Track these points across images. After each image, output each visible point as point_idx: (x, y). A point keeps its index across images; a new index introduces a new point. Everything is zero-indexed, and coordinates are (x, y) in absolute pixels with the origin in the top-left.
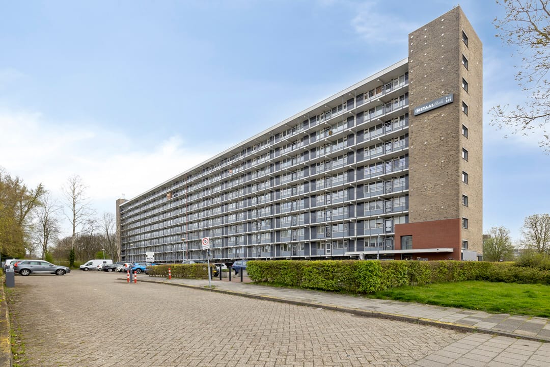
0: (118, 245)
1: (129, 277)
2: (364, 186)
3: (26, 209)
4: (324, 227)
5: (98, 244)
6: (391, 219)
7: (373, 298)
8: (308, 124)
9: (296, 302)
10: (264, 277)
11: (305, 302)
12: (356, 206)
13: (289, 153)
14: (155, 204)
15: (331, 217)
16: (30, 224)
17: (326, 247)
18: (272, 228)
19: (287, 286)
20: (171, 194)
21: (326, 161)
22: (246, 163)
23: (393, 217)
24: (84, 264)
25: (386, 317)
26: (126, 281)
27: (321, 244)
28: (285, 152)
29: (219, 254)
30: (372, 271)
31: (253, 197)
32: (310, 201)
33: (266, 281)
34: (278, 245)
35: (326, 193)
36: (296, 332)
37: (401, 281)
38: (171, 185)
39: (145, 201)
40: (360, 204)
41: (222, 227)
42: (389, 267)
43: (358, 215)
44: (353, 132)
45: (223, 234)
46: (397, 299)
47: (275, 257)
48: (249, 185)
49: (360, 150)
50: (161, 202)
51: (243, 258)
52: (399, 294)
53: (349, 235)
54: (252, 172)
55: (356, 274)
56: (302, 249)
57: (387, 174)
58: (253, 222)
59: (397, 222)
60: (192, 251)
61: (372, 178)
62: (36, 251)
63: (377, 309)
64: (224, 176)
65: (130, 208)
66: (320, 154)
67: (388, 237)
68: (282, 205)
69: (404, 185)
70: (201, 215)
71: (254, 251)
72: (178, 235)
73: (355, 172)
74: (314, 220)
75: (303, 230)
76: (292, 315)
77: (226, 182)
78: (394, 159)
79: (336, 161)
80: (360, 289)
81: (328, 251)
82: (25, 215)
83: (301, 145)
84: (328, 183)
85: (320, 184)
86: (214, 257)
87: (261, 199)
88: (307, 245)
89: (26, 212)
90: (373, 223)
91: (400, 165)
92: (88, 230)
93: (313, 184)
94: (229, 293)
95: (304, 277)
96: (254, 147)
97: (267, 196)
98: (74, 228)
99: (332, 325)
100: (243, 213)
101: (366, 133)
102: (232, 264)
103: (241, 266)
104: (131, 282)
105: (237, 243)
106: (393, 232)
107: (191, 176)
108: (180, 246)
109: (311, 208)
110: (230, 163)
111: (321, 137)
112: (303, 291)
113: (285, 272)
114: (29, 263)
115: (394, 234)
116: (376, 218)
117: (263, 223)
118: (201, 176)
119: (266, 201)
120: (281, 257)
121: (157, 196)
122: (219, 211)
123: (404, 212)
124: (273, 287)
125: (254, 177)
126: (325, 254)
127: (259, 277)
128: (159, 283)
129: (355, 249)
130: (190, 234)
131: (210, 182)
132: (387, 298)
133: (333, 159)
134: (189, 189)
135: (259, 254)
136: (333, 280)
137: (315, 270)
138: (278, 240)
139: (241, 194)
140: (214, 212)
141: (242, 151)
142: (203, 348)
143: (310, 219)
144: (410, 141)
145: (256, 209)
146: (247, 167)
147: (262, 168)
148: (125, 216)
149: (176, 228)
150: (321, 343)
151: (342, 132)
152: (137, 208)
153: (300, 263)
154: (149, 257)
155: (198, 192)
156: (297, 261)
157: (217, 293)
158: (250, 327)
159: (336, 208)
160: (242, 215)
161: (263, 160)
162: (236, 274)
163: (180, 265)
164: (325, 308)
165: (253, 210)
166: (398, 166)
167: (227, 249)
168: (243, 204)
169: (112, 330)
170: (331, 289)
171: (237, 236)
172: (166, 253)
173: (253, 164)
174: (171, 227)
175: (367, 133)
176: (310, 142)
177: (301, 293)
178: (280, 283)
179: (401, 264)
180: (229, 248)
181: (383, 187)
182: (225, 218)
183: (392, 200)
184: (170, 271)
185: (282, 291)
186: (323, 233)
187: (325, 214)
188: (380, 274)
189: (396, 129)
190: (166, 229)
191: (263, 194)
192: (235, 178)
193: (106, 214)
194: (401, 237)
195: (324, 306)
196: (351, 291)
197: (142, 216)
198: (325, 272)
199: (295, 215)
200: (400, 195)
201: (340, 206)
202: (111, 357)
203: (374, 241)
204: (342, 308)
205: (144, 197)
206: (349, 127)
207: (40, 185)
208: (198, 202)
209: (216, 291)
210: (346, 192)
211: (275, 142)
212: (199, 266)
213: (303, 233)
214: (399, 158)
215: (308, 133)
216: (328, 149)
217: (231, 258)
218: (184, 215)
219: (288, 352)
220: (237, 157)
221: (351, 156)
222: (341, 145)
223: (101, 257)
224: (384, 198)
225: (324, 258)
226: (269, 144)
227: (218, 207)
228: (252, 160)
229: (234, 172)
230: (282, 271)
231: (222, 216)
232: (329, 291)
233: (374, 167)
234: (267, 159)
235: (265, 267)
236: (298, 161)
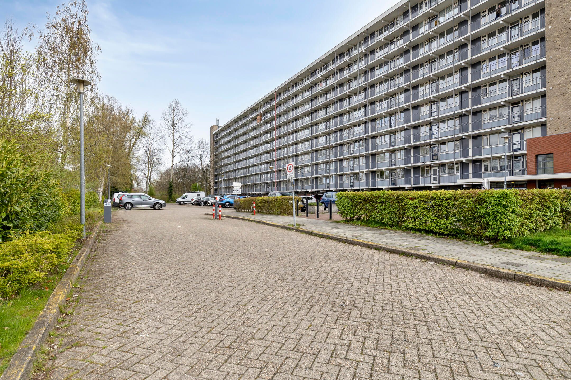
0: (211, 176)
1: (214, 212)
2: (482, 88)
3: (134, 140)
4: (429, 147)
5: (194, 176)
6: (521, 131)
7: (508, 248)
8: (409, 15)
9: (398, 251)
10: (357, 213)
11: (411, 251)
12: (470, 117)
13: (386, 54)
14: (245, 129)
15: (438, 134)
16: (136, 155)
17: (432, 173)
18: (366, 150)
19: (385, 226)
20: (261, 116)
21: (432, 60)
22: (337, 72)
23: (523, 128)
24: (179, 197)
25: (540, 283)
26: (212, 217)
27: (426, 169)
28: (381, 55)
29: (308, 184)
30: (507, 207)
31: (345, 114)
32: (412, 114)
33: (359, 219)
34: (373, 172)
35: (431, 102)
36: (401, 302)
37: (550, 221)
38: (261, 106)
39: (236, 126)
40: (476, 113)
41: (312, 152)
42: (531, 200)
43: (473, 129)
44: (466, 18)
45: (312, 160)
46: (547, 250)
47: (370, 187)
48: (341, 100)
49: (476, 40)
50: (251, 126)
51: (334, 189)
52: (553, 243)
53: (462, 155)
54: (344, 83)
55: (482, 211)
56: (402, 177)
57: (514, 69)
58: (345, 145)
59: (529, 135)
60: (280, 182)
61: (492, 76)
62: (142, 184)
63: (521, 268)
64: (314, 91)
65: (222, 135)
66: (424, 51)
67: (516, 157)
68: (378, 122)
69: (539, 81)
70: (290, 139)
71: (346, 179)
72: (267, 163)
73: (470, 71)
74: (417, 138)
75: (403, 152)
76: (394, 272)
77: (316, 98)
78: (524, 48)
79: (444, 59)
80: (488, 233)
81: (435, 179)
82: (133, 146)
83: (401, 44)
84: (434, 89)
85: (424, 91)
86: (303, 189)
87: (353, 115)
88: (407, 171)
89: (134, 143)
90: (495, 139)
91: (533, 55)
92: (185, 160)
93: (415, 91)
94: (316, 235)
95: (408, 214)
96: (346, 52)
97: (360, 111)
98: (173, 158)
99: (455, 294)
100: (334, 135)
101: (483, 17)
102: (321, 196)
103: (331, 199)
104: (216, 218)
105: (327, 170)
106: (523, 149)
107: (280, 94)
108: (269, 175)
109: (412, 123)
110: (320, 75)
111: (425, 30)
112: (406, 234)
113: (383, 207)
114: (132, 196)
115: (525, 152)
116: (500, 132)
117: (356, 145)
118: (290, 93)
119: (359, 117)
120: (376, 187)
121: (247, 119)
122: (308, 132)
123: (539, 120)
124: (368, 228)
125: (346, 89)
126: (430, 183)
127: (351, 213)
128: (243, 219)
129: (471, 175)
130: (279, 162)
131: (299, 100)
132: (533, 248)
133: (440, 56)
134: (278, 109)
135: (352, 184)
136: (447, 219)
137: (422, 204)
138: (374, 166)
139: (332, 110)
140: (303, 134)
141: (333, 58)
142: (272, 323)
143: (412, 137)
144: (547, 18)
145: (349, 128)
146: (339, 78)
147: (355, 78)
148: (219, 144)
149: (266, 155)
150: (443, 329)
151: (452, 19)
152: (229, 134)
153: (402, 195)
154: (235, 188)
155: (286, 112)
156: (398, 192)
157: (302, 235)
158: (337, 290)
159: (445, 121)
160: (332, 137)
161: (356, 67)
162: (325, 209)
163: (265, 198)
164: (440, 262)
165: (345, 129)
166: (529, 55)
167: (316, 178)
168: (333, 124)
169: (175, 284)
170: (445, 233)
171: (327, 162)
172: (255, 184)
173: (345, 74)
174: (261, 154)
175: (485, 16)
176: (412, 38)
177: (403, 237)
178: (377, 222)
179: (550, 195)
180: (319, 177)
181: (509, 88)
182: (314, 141)
183: (521, 104)
184: (254, 205)
185: (380, 234)
186: (429, 155)
187: (431, 129)
188: (518, 210)
189: (525, 5)
190: (255, 156)
191: (356, 109)
192: (326, 92)
193: (201, 142)
194: (537, 156)
195: (438, 259)
196: (474, 236)
197: (234, 143)
198: (436, 207)
199: (393, 133)
200: (534, 97)
201: (450, 118)
202: (158, 328)
203: (496, 164)
204: (465, 263)
205: (235, 121)
206: (460, 11)
207: (146, 115)
208: (287, 123)
209: (301, 231)
210: (457, 99)
211: (370, 44)
212: (284, 199)
213: (404, 157)
214: (531, 45)
215: (409, 27)
216: (434, 44)
217: (321, 190)
218: (273, 140)
219: (392, 344)
220: (327, 66)
221: (463, 50)
222: (450, 37)
223: (195, 190)
224: (510, 103)
225: (429, 188)
226: (363, 47)
227: (308, 128)
228: (344, 68)
229: (324, 85)
230: (379, 205)
231: (311, 139)
232: (442, 234)
233: (496, 61)
234: (361, 65)
235: (357, 200)
236: (397, 64)
